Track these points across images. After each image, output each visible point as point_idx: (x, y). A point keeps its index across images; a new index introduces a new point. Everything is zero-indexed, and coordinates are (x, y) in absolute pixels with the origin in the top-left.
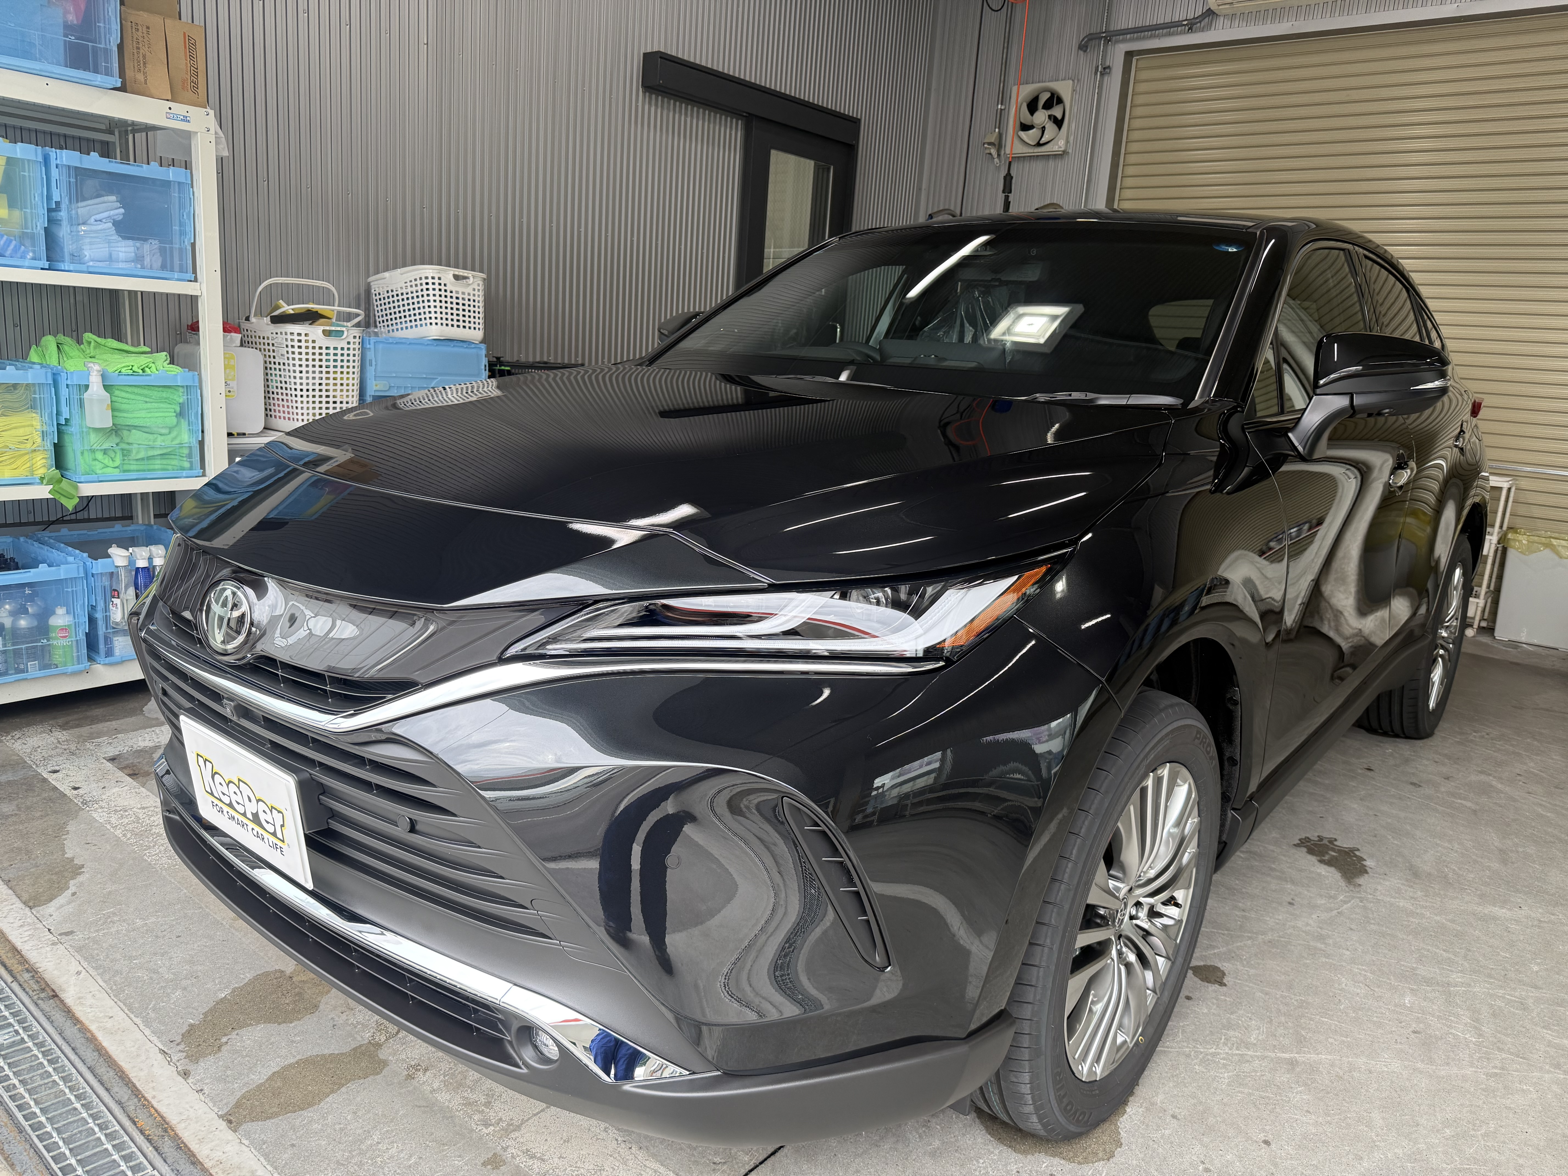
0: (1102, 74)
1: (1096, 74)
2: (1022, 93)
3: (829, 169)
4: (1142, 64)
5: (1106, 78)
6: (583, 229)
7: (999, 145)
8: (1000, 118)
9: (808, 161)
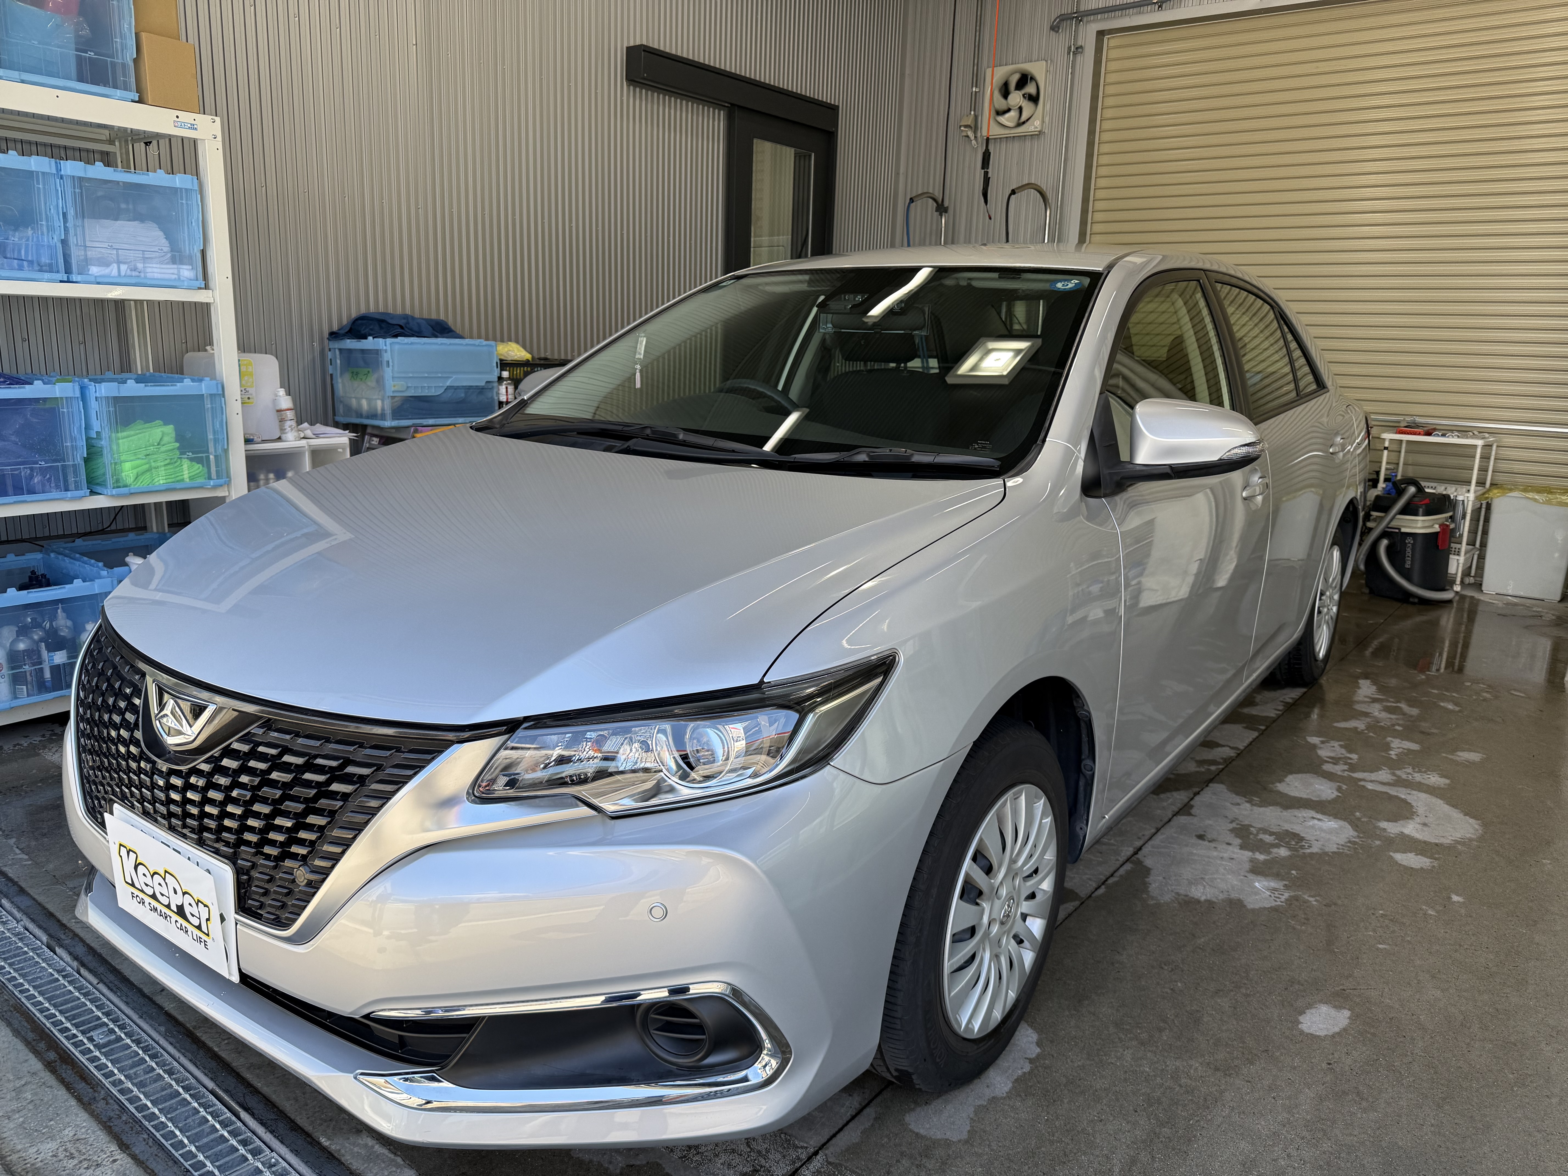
0: (1075, 54)
1: (1069, 53)
2: (996, 75)
3: (810, 156)
4: (1114, 42)
5: (1079, 57)
6: (574, 224)
7: (975, 128)
8: (975, 101)
9: (788, 149)
